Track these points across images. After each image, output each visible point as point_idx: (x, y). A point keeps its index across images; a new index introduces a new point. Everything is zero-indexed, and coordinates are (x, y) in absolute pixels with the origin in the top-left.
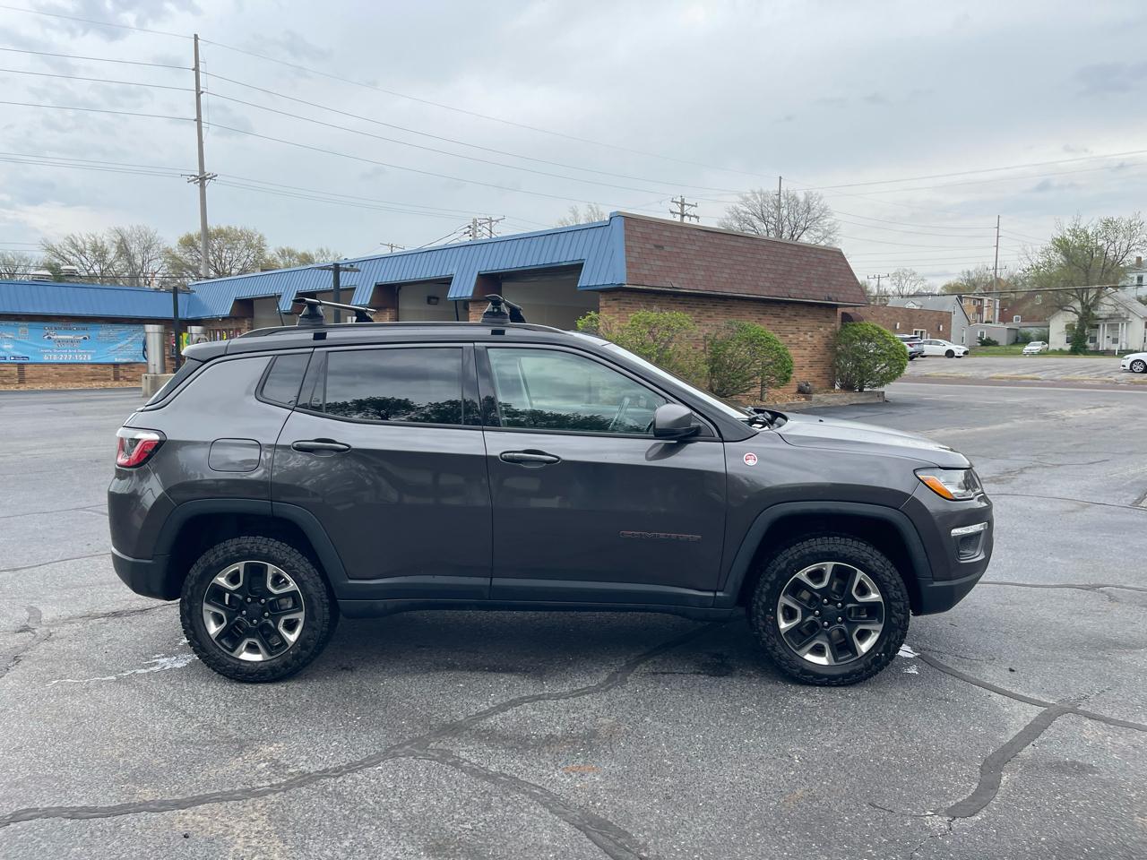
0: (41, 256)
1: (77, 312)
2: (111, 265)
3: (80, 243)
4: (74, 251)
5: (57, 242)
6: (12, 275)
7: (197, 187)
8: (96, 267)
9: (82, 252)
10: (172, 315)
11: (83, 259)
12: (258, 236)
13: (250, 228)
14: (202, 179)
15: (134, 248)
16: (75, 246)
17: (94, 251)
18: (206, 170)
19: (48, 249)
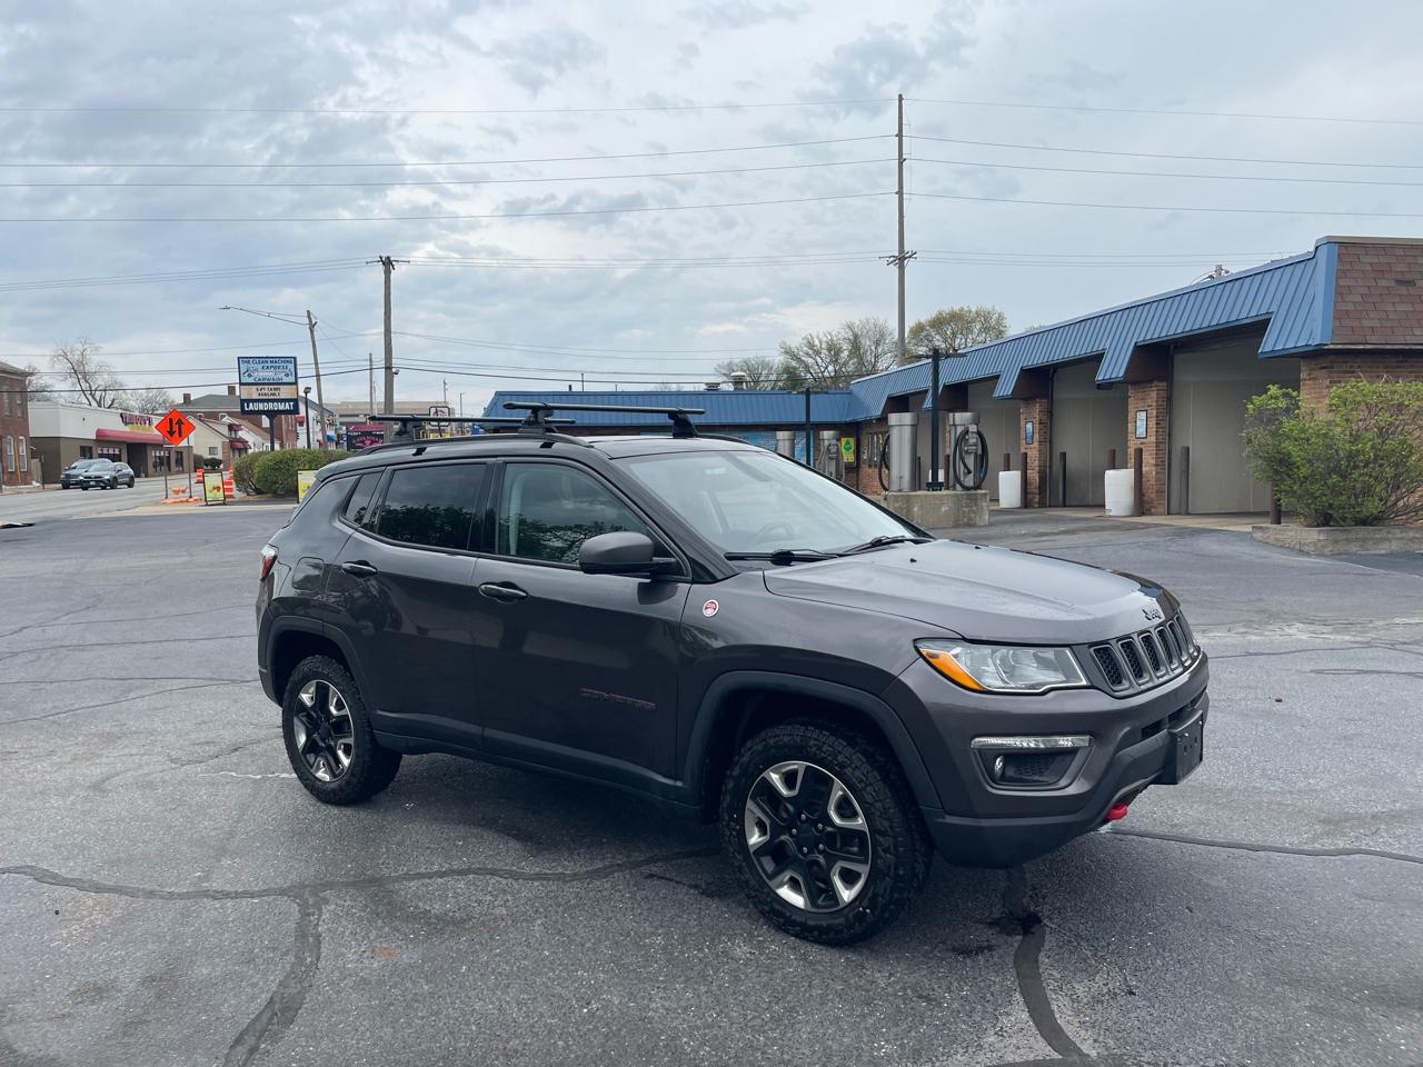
0: (778, 359)
1: (738, 421)
2: (845, 364)
3: (817, 342)
4: (811, 352)
5: (795, 343)
6: (757, 382)
7: (895, 270)
8: (831, 368)
9: (818, 353)
10: (804, 419)
11: (819, 360)
12: (997, 315)
13: (989, 307)
14: (901, 260)
15: (866, 343)
16: (811, 345)
17: (829, 350)
18: (906, 250)
19: (786, 352)
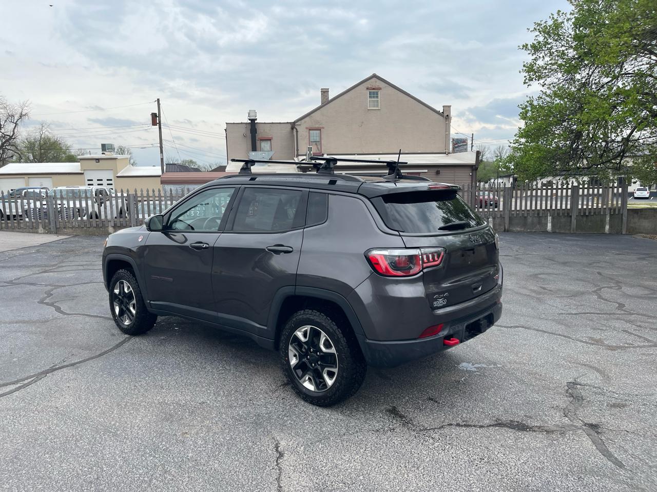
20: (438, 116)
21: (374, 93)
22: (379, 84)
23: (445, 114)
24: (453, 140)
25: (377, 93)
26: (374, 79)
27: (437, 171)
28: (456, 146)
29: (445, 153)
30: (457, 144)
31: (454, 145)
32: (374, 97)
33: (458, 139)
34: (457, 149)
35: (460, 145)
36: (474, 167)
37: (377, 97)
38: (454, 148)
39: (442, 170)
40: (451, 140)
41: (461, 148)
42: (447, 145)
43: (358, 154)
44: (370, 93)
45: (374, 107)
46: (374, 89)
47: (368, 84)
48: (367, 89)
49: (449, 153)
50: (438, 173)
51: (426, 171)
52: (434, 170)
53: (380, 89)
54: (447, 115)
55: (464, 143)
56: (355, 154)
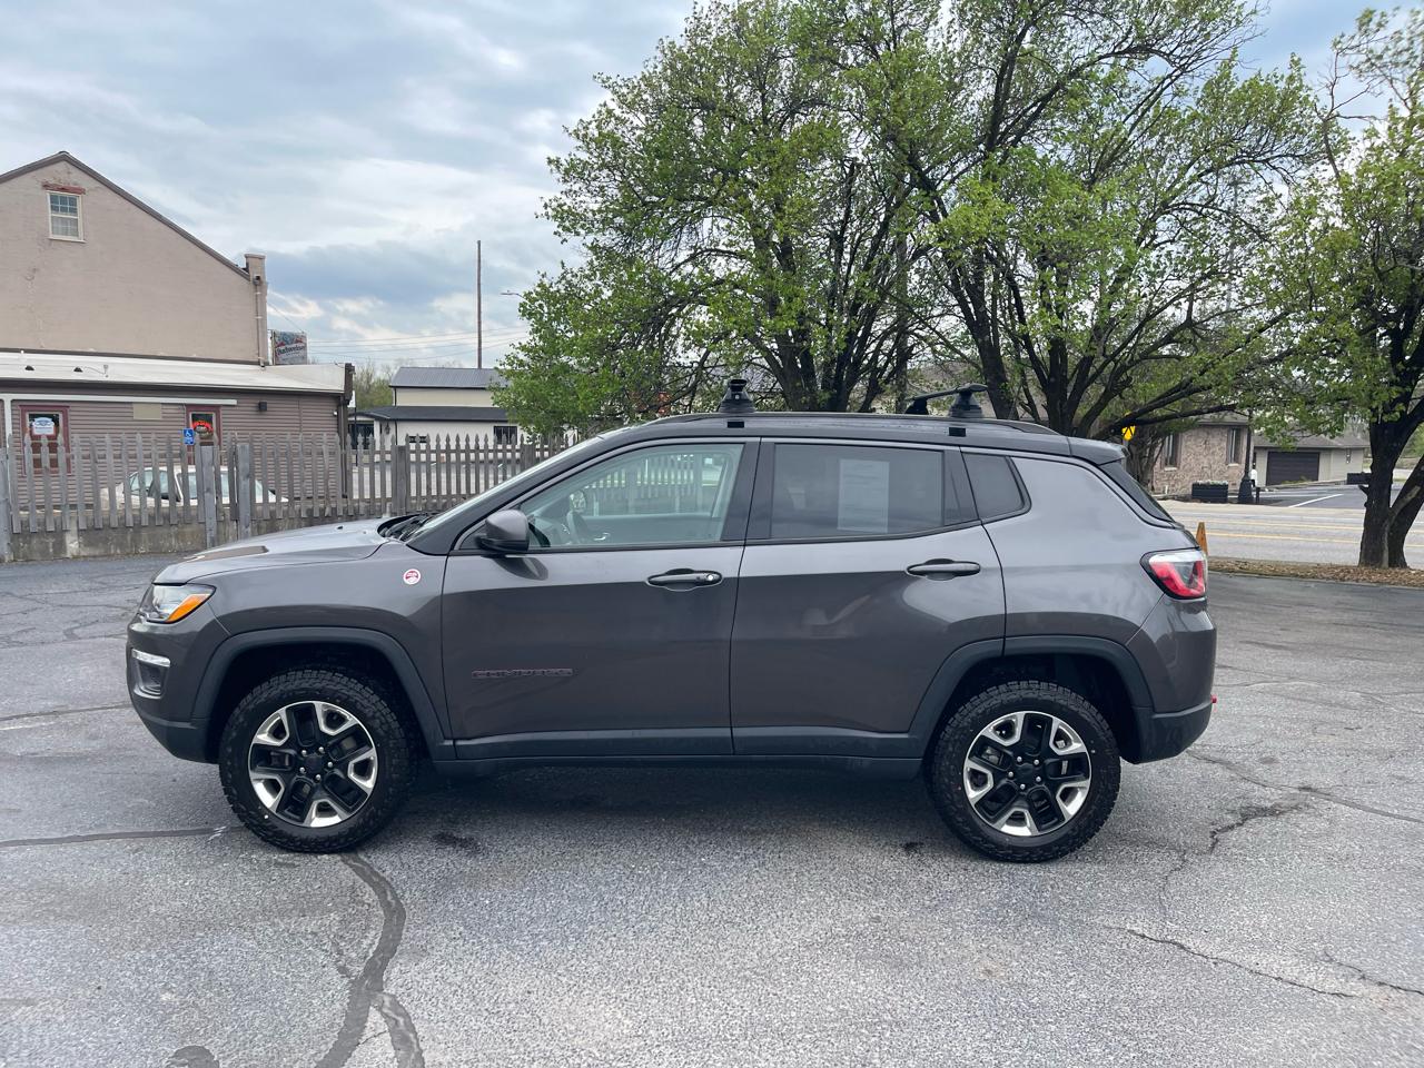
20: (236, 277)
21: (63, 200)
22: (77, 178)
23: (253, 275)
24: (274, 334)
25: (73, 202)
26: (62, 166)
27: (260, 404)
28: (282, 348)
29: (258, 363)
30: (282, 344)
31: (277, 345)
32: (64, 210)
33: (285, 334)
34: (284, 356)
35: (289, 347)
36: (342, 399)
37: (74, 211)
38: (276, 354)
39: (271, 403)
40: (270, 335)
41: (292, 355)
42: (260, 345)
43: (27, 351)
44: (53, 199)
45: (66, 234)
46: (63, 189)
47: (47, 175)
48: (46, 186)
49: (267, 364)
50: (262, 408)
51: (234, 402)
52: (253, 402)
53: (80, 191)
54: (258, 278)
55: (299, 345)
56: (18, 351)
